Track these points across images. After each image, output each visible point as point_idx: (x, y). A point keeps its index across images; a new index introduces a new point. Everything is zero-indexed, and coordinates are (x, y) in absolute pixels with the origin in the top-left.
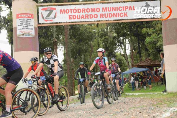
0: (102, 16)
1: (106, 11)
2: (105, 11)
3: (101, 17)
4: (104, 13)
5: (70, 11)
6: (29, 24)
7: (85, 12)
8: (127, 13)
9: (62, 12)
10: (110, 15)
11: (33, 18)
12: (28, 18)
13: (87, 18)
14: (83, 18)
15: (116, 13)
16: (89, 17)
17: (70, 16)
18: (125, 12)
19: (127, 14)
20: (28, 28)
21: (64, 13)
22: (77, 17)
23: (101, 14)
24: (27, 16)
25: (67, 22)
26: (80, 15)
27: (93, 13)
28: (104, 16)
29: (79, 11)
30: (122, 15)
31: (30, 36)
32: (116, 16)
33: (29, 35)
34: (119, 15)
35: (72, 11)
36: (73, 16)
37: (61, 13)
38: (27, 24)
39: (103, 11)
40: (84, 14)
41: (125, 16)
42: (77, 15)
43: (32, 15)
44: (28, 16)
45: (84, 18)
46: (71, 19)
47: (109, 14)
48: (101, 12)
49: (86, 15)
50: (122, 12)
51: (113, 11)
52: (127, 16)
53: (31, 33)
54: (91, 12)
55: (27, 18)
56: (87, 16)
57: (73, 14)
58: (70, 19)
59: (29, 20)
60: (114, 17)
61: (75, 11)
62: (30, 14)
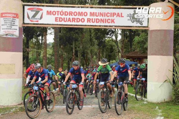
0: (89, 20)
1: (94, 16)
2: (92, 16)
3: (88, 22)
4: (91, 18)
5: (57, 13)
6: (14, 24)
7: (72, 15)
8: (114, 19)
9: (49, 13)
10: (97, 21)
11: (18, 18)
12: (13, 18)
13: (73, 21)
14: (69, 22)
15: (104, 19)
16: (76, 21)
17: (57, 19)
18: (113, 18)
19: (114, 21)
20: (12, 28)
21: (51, 15)
22: (64, 20)
23: (88, 19)
24: (11, 16)
25: (53, 25)
26: (67, 18)
27: (80, 17)
28: (91, 21)
29: (66, 13)
30: (109, 21)
31: (14, 37)
32: (103, 22)
33: (13, 35)
34: (107, 21)
35: (59, 13)
36: (60, 18)
37: (47, 15)
38: (11, 24)
39: (90, 16)
40: (71, 17)
41: (112, 23)
42: (64, 18)
43: (17, 15)
44: (13, 16)
45: (71, 22)
46: (58, 21)
47: (97, 19)
48: (88, 17)
49: (73, 18)
50: (110, 18)
51: (100, 16)
52: (114, 23)
53: (15, 33)
54: (78, 16)
55: (11, 18)
56: (74, 20)
57: (60, 16)
58: (56, 21)
59: (14, 20)
60: (101, 22)
61: (62, 13)
62: (15, 14)
